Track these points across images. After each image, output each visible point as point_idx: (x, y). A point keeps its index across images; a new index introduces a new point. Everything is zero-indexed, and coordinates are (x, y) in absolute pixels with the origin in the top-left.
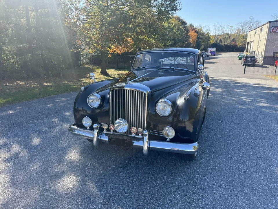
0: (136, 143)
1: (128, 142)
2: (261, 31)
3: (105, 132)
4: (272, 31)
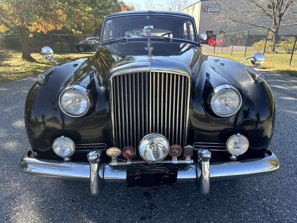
0: (181, 176)
1: (167, 176)
2: (193, 10)
3: (114, 163)
4: (204, 10)
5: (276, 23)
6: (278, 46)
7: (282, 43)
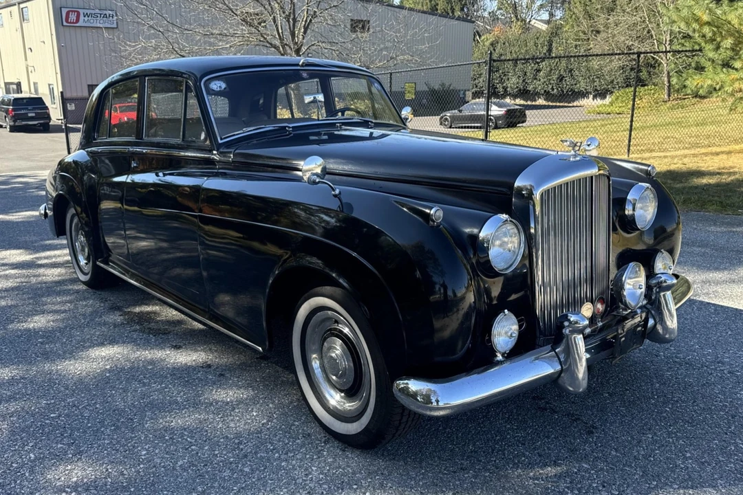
2: (23, 18)
4: (67, 21)
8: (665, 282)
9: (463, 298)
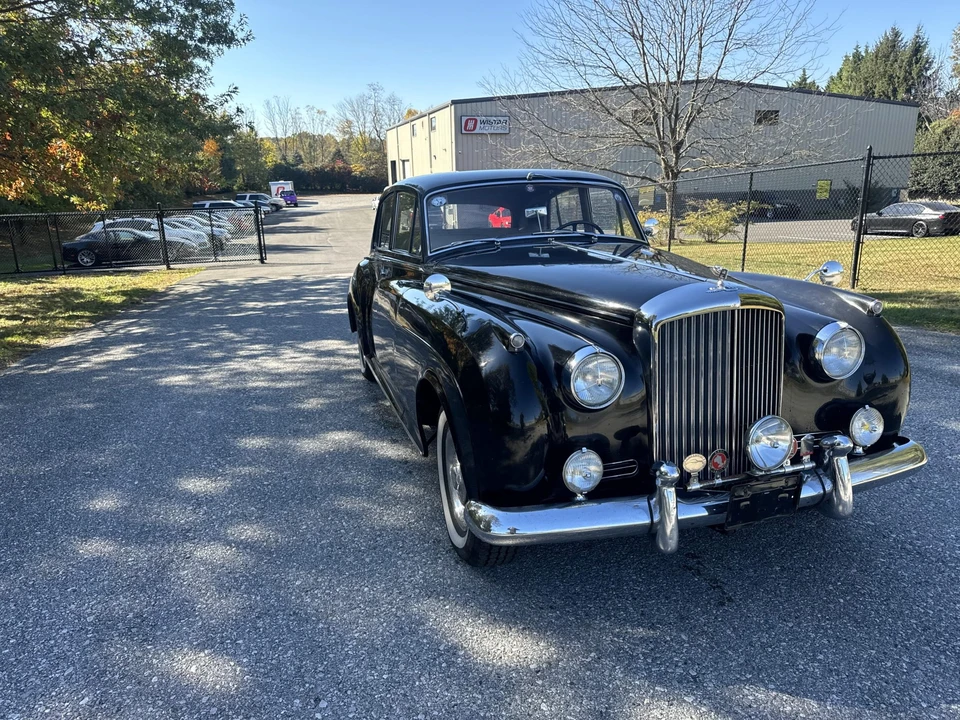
1: (786, 495)
2: (432, 128)
3: (694, 486)
4: (465, 129)
5: (670, 167)
6: (681, 225)
7: (691, 218)
8: (839, 444)
9: (532, 428)
